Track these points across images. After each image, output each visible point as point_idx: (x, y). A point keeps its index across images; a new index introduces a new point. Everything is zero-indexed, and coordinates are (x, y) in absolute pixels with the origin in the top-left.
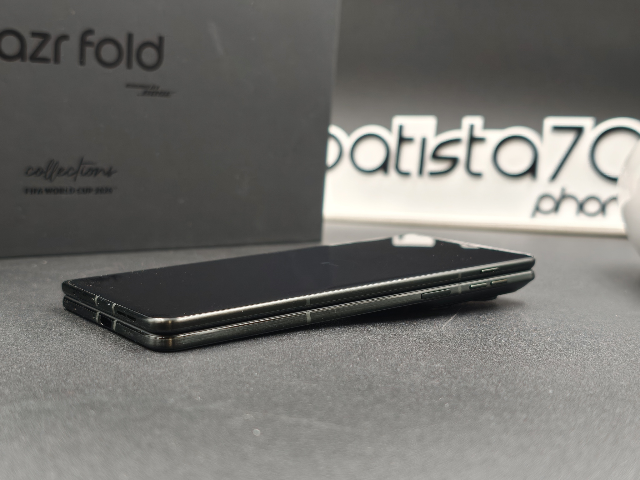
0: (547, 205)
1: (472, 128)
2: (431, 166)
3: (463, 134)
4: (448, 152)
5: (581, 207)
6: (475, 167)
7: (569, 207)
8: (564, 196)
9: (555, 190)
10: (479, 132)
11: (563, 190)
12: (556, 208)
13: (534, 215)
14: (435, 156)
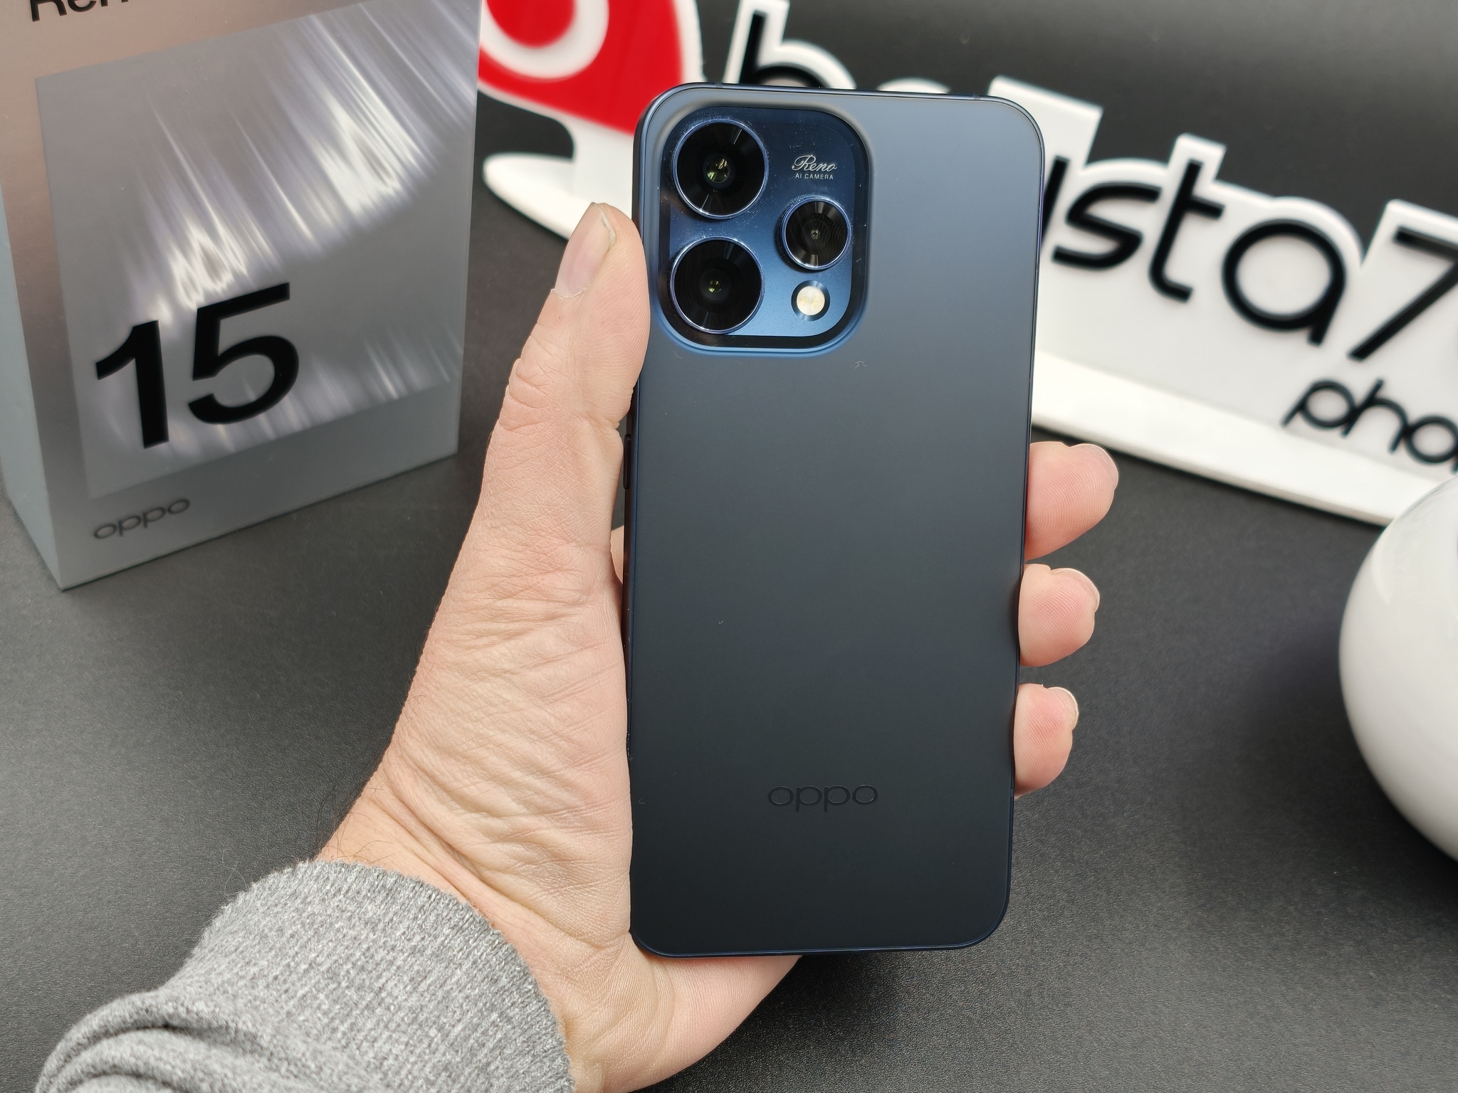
0: (1330, 406)
1: (1193, 170)
2: (1063, 235)
3: (1166, 177)
4: (1113, 212)
5: (1407, 433)
6: (1176, 271)
7: (1380, 426)
8: (1375, 399)
9: (1359, 379)
10: (1208, 188)
11: (1379, 386)
12: (1348, 422)
13: (1288, 419)
14: (1079, 216)
